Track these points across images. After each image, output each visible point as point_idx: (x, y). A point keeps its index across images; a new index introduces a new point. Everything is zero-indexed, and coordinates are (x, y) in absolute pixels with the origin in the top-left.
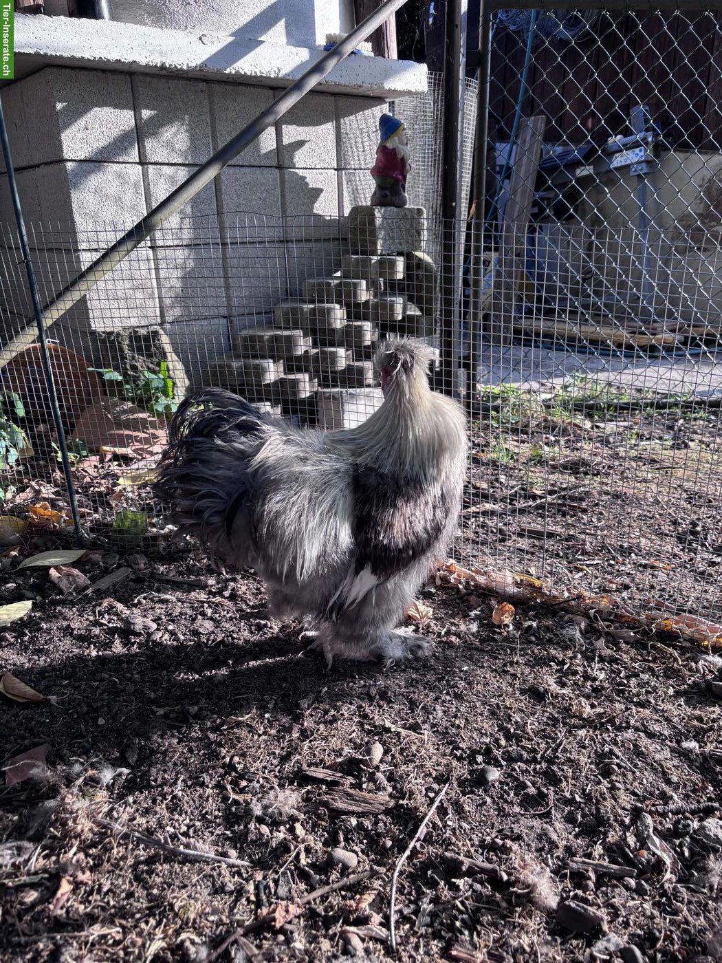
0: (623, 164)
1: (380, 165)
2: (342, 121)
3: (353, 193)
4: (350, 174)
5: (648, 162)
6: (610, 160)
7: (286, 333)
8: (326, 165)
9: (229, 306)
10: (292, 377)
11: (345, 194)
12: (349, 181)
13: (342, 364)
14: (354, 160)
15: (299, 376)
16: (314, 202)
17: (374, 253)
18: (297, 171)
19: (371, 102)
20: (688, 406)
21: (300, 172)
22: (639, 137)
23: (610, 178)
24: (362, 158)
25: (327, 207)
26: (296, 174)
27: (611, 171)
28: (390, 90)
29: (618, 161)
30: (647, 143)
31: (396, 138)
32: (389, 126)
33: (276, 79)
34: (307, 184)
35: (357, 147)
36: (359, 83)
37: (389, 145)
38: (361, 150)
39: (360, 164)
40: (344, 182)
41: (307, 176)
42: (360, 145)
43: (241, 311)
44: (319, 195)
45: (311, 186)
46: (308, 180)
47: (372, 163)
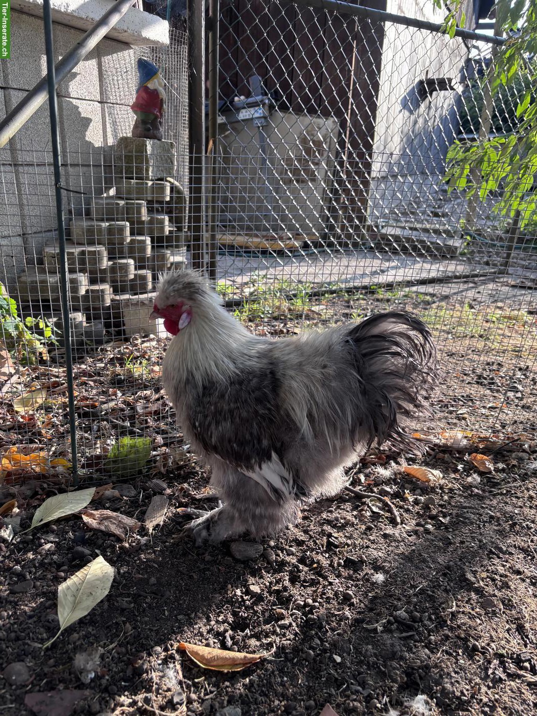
0: (247, 117)
1: (141, 101)
2: (103, 60)
3: (113, 125)
4: (110, 107)
5: (265, 118)
6: (238, 113)
7: (92, 249)
8: (93, 98)
9: (23, 226)
10: (96, 287)
11: (108, 126)
12: (110, 114)
13: (132, 273)
14: (112, 94)
15: (102, 287)
16: (86, 131)
17: (147, 178)
18: (71, 100)
19: (123, 46)
20: (349, 291)
21: (74, 102)
22: (259, 98)
23: (237, 126)
24: (118, 95)
25: (95, 136)
26: (71, 102)
27: (238, 121)
28: (145, 38)
29: (244, 115)
30: (264, 105)
31: (156, 80)
32: (146, 70)
33: (66, 14)
34: (79, 113)
35: (114, 84)
36: (126, 28)
37: (151, 85)
38: (117, 87)
39: (116, 99)
40: (107, 115)
41: (79, 105)
42: (116, 83)
43: (34, 229)
44: (89, 124)
45: (82, 116)
46: (80, 110)
47: (132, 100)
